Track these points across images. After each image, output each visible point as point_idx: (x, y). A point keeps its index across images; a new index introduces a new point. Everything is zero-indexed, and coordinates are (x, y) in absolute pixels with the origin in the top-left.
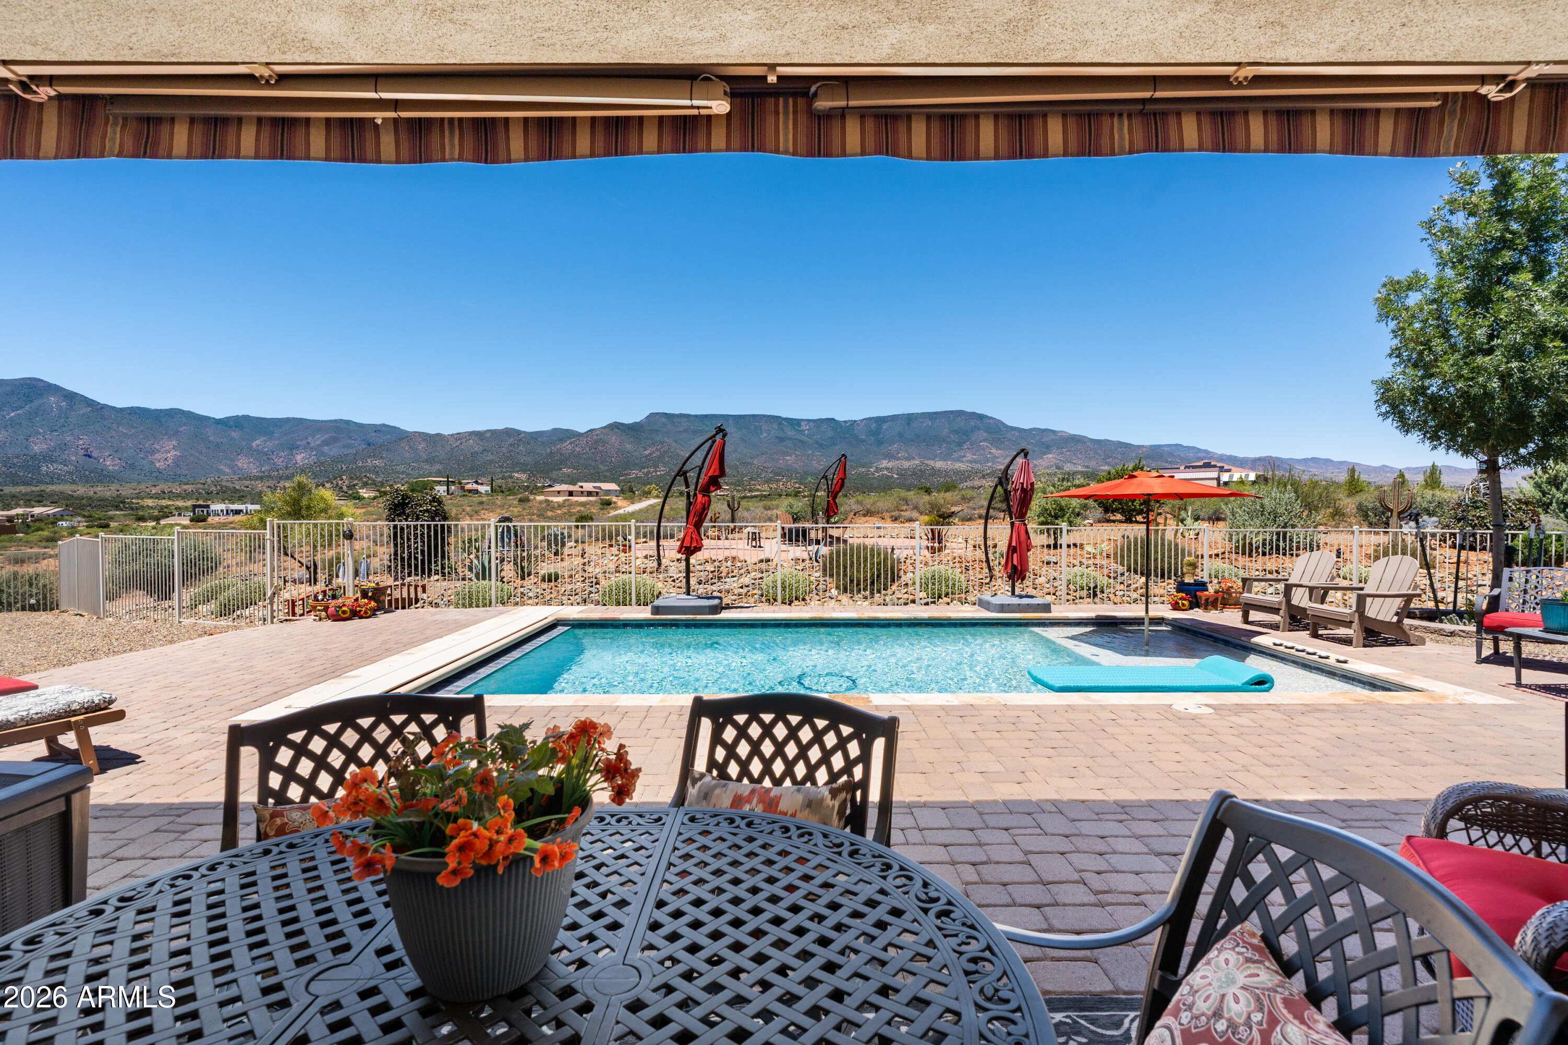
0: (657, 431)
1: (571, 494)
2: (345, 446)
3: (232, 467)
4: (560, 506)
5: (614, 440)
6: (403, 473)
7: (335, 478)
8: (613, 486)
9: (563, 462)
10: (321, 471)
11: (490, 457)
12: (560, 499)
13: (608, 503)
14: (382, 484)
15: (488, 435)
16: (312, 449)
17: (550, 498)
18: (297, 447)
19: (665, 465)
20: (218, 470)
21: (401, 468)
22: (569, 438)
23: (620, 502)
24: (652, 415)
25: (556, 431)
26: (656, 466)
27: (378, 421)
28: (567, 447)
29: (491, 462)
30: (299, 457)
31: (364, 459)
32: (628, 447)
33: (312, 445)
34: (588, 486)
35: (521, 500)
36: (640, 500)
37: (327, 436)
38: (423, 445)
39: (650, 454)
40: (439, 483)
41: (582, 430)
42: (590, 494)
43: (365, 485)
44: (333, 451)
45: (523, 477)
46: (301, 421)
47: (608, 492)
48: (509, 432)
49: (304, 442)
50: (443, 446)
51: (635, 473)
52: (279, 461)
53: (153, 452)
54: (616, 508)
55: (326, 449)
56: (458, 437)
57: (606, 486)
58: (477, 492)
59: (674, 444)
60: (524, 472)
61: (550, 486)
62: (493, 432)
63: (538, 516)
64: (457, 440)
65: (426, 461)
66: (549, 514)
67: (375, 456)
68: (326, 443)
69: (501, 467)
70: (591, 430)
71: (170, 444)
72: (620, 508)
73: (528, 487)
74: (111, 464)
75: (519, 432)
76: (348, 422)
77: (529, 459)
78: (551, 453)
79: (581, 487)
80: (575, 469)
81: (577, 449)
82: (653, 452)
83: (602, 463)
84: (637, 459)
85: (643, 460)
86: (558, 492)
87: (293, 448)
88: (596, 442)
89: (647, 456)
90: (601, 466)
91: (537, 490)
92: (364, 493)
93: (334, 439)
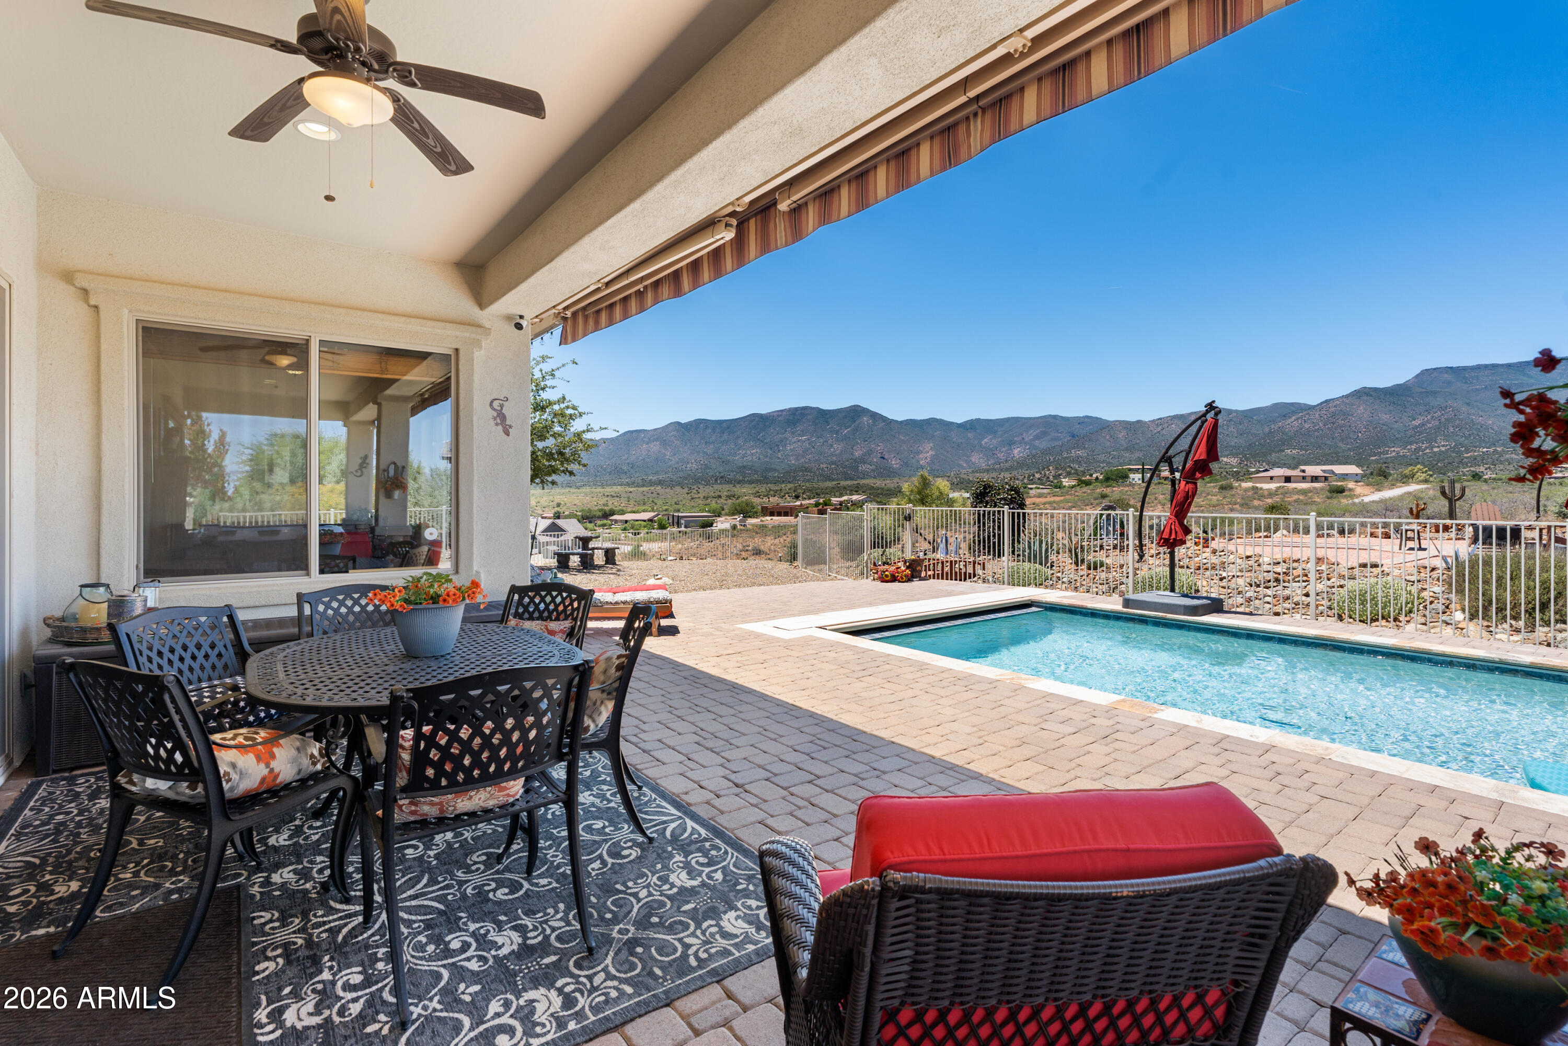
0: (1434, 393)
1: (1288, 479)
2: (1053, 439)
3: (968, 462)
4: (1271, 494)
5: (1362, 410)
6: (1104, 462)
7: (1044, 469)
8: (1352, 469)
9: (1287, 441)
10: (1033, 463)
12: (1273, 486)
13: (1341, 491)
14: (1084, 473)
16: (1026, 444)
17: (1259, 485)
18: (1015, 443)
19: (1447, 437)
20: (959, 465)
21: (1102, 457)
22: (1294, 413)
23: (1359, 489)
24: (1425, 372)
26: (1431, 440)
27: (1081, 414)
28: (1292, 423)
30: (1016, 452)
31: (1069, 451)
32: (1385, 417)
33: (1027, 439)
34: (1313, 470)
35: (1222, 488)
36: (1393, 486)
37: (1038, 431)
38: (1123, 433)
39: (1423, 425)
40: (1137, 471)
41: (1314, 402)
42: (1315, 479)
43: (1069, 474)
44: (1043, 444)
45: (1234, 461)
46: (1017, 419)
47: (1345, 477)
49: (1020, 438)
50: (1143, 433)
51: (1393, 451)
52: (1001, 456)
53: (919, 453)
54: (1352, 497)
55: (1037, 443)
56: (1159, 422)
57: (1339, 469)
59: (1464, 409)
60: (1235, 455)
61: (1266, 470)
63: (1242, 505)
65: (1126, 449)
66: (1256, 503)
67: (1078, 447)
68: (1037, 437)
70: (1327, 401)
71: (928, 446)
72: (1358, 496)
73: (1237, 473)
74: (895, 463)
76: (1055, 417)
77: (1241, 441)
78: (1270, 432)
79: (1304, 471)
80: (1301, 449)
81: (1307, 426)
82: (1428, 422)
83: (1342, 440)
84: (1399, 432)
85: (1410, 433)
86: (1272, 478)
87: (1011, 444)
88: (1333, 415)
89: (1416, 427)
90: (1341, 444)
91: (1246, 475)
92: (1066, 482)
93: (1044, 434)
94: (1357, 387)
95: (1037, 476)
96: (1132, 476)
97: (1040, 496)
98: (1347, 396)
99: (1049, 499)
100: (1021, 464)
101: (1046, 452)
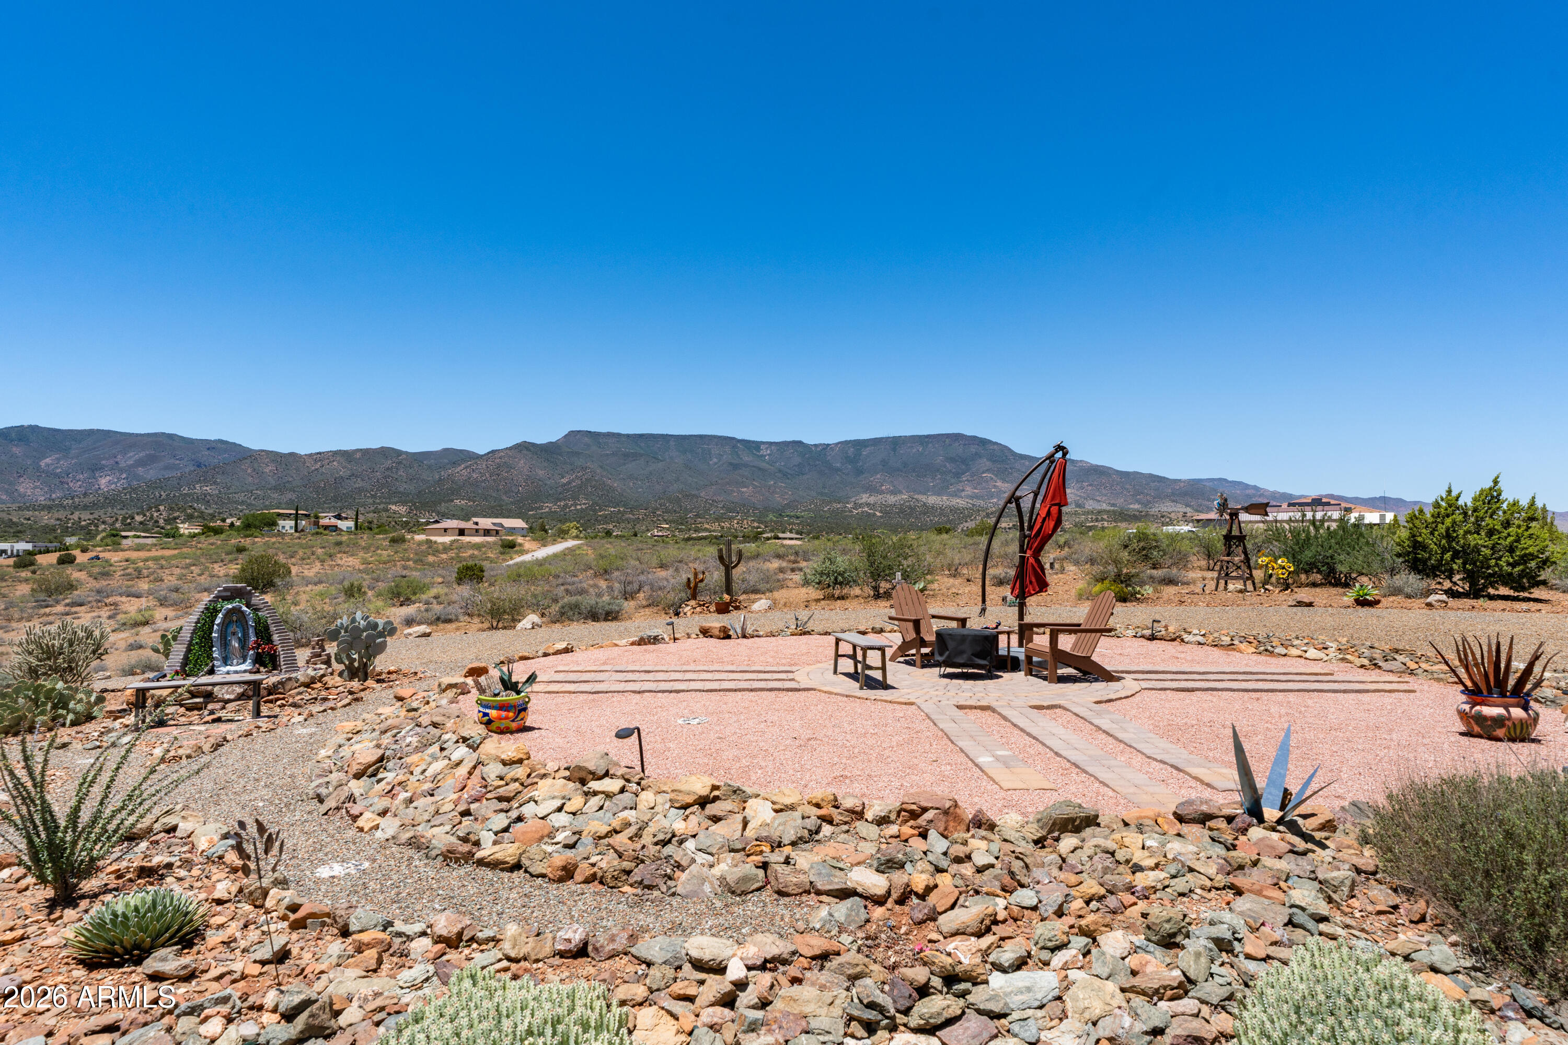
0: (577, 454)
1: (462, 532)
2: (167, 468)
3: (10, 493)
4: (446, 548)
5: (522, 464)
6: (243, 503)
7: (150, 509)
8: (519, 523)
9: (455, 492)
10: (132, 500)
11: (359, 484)
12: (447, 539)
13: (511, 546)
14: (213, 517)
15: (358, 455)
16: (121, 471)
17: (433, 538)
18: (102, 468)
19: (587, 496)
21: (241, 497)
22: (463, 461)
23: (527, 544)
24: (571, 433)
25: (446, 451)
26: (575, 498)
28: (461, 471)
29: (360, 490)
30: (103, 481)
31: (191, 485)
32: (541, 473)
33: (122, 464)
34: (486, 523)
35: (394, 541)
36: (554, 542)
37: (142, 454)
38: (272, 467)
39: (569, 483)
40: (288, 516)
41: (481, 450)
42: (487, 532)
43: (189, 518)
44: (151, 473)
45: (402, 509)
46: (108, 433)
47: (512, 531)
48: (385, 452)
49: (112, 462)
50: (297, 469)
51: (548, 507)
52: (76, 486)
54: (523, 552)
55: (140, 471)
56: (319, 457)
57: (509, 523)
58: (335, 528)
59: (598, 471)
60: (404, 503)
61: (437, 522)
62: (366, 452)
63: (415, 562)
64: (316, 461)
65: (275, 488)
66: (431, 559)
67: (206, 481)
68: (141, 463)
69: (374, 496)
70: (493, 452)
72: (527, 552)
73: (407, 523)
75: (399, 453)
76: (171, 436)
77: (411, 488)
78: (440, 479)
79: (477, 524)
80: (469, 500)
81: (475, 476)
82: (573, 480)
83: (506, 493)
84: (551, 488)
85: (560, 490)
86: (445, 530)
87: (95, 469)
88: (499, 466)
89: (565, 485)
90: (504, 497)
91: (418, 527)
92: (185, 529)
93: (149, 460)
94: (519, 441)
95: (139, 518)
96: (281, 523)
97: (139, 548)
98: (510, 448)
99: (154, 553)
100: (111, 500)
101: (153, 485)
